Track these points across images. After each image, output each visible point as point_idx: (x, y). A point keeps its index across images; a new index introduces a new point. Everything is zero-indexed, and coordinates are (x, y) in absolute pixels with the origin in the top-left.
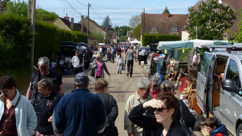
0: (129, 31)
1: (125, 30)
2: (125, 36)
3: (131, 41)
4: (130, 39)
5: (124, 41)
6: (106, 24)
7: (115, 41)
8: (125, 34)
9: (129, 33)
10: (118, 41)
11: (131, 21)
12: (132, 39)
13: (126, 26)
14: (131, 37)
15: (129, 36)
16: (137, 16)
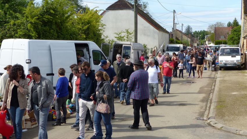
0: (207, 35)
1: (204, 34)
2: (203, 40)
3: (209, 44)
4: (208, 43)
5: (203, 45)
6: (187, 31)
7: (195, 45)
8: (203, 38)
9: (207, 37)
10: (198, 45)
11: (208, 29)
12: (209, 43)
13: (204, 31)
14: (209, 41)
15: (207, 40)
16: (213, 25)
